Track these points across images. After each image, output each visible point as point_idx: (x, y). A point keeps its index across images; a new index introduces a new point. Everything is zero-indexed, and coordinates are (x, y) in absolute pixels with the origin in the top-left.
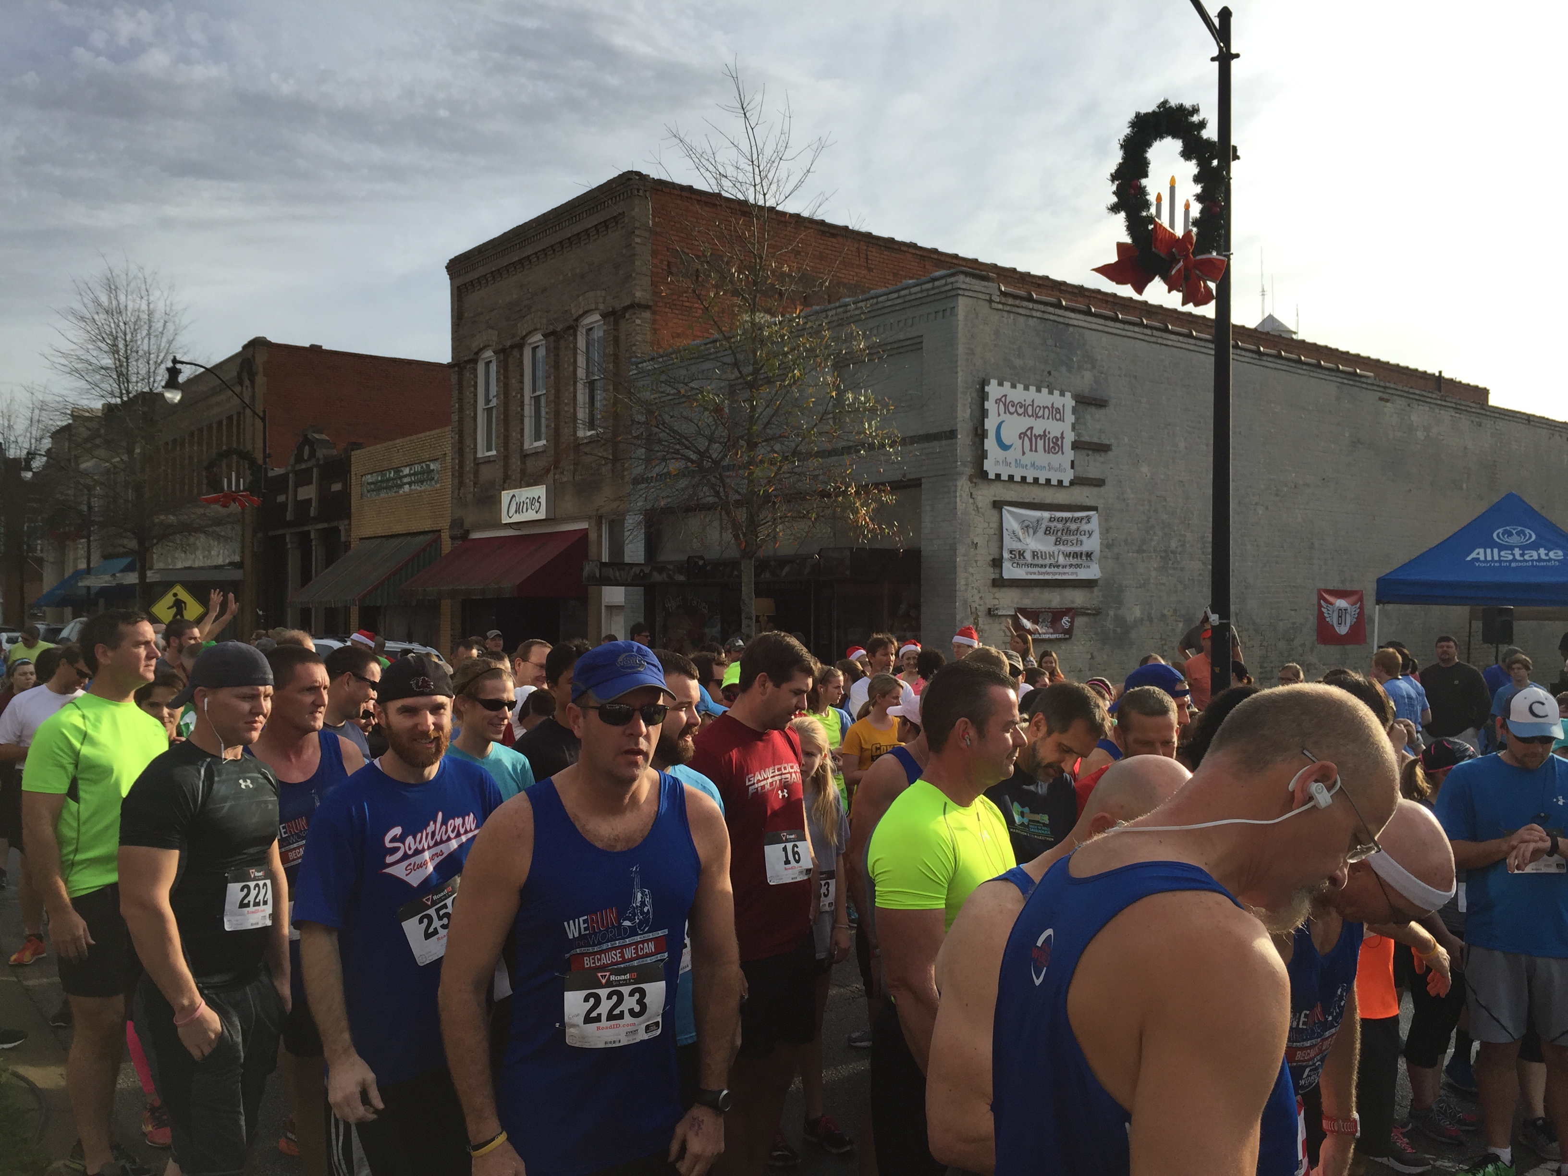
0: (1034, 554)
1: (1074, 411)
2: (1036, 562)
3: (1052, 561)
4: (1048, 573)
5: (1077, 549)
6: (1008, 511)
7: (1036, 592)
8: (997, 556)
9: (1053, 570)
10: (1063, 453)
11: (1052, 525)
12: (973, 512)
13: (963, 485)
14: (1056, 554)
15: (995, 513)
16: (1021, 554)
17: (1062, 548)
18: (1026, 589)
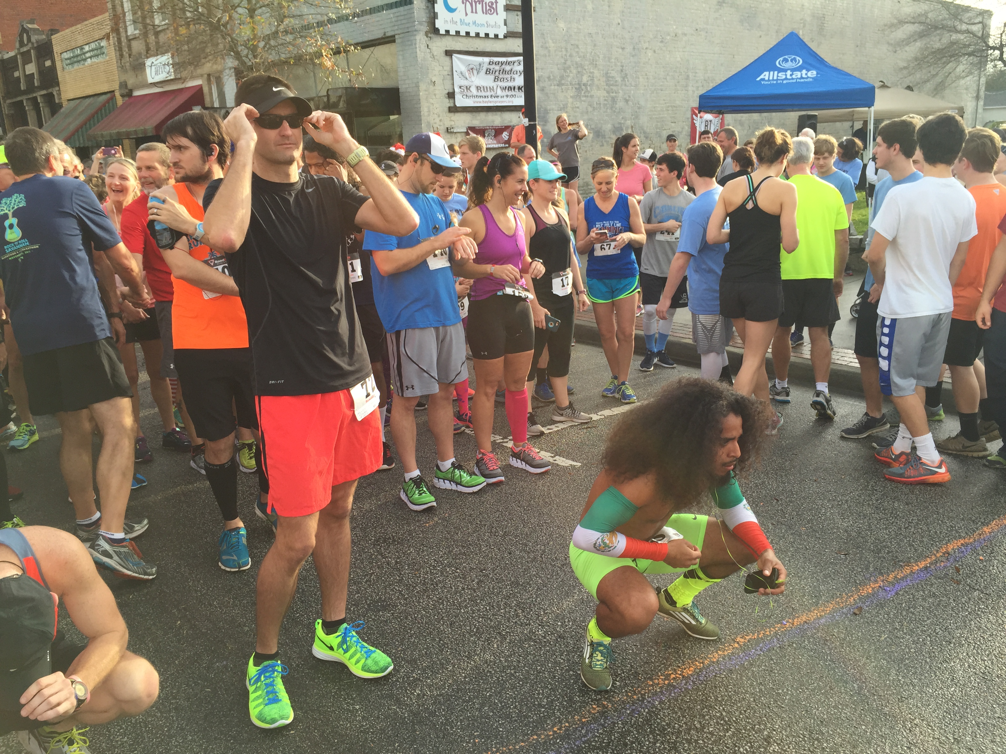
0: (478, 88)
2: (480, 94)
3: (492, 93)
4: (490, 102)
5: (511, 84)
6: (456, 57)
7: (482, 115)
8: (451, 91)
9: (493, 99)
10: (497, 14)
11: (491, 67)
12: (431, 59)
13: (421, 39)
14: (495, 88)
15: (447, 59)
16: (468, 88)
17: (499, 83)
18: (474, 113)
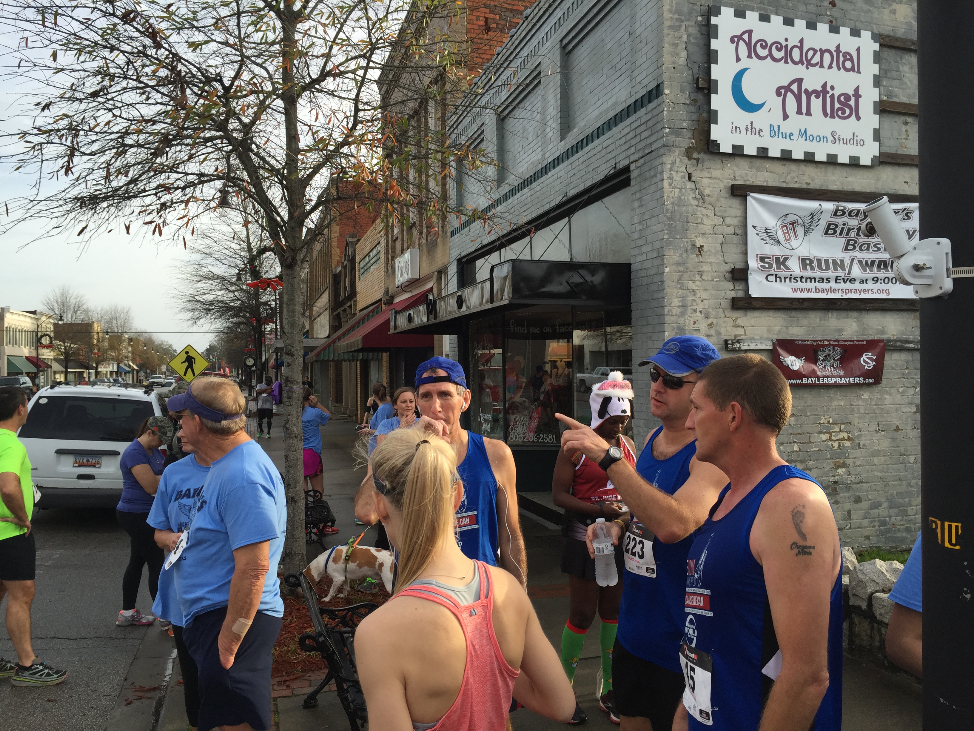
0: (805, 262)
1: (877, 58)
2: (808, 273)
3: (840, 273)
4: (834, 291)
5: (886, 256)
6: (753, 197)
7: (814, 318)
8: (739, 266)
9: (842, 285)
10: (858, 118)
12: (695, 202)
13: (675, 162)
14: (847, 262)
15: (736, 203)
16: (781, 262)
17: (857, 254)
18: (793, 313)
